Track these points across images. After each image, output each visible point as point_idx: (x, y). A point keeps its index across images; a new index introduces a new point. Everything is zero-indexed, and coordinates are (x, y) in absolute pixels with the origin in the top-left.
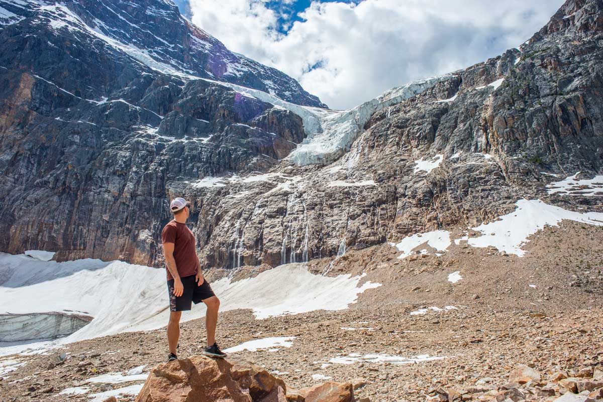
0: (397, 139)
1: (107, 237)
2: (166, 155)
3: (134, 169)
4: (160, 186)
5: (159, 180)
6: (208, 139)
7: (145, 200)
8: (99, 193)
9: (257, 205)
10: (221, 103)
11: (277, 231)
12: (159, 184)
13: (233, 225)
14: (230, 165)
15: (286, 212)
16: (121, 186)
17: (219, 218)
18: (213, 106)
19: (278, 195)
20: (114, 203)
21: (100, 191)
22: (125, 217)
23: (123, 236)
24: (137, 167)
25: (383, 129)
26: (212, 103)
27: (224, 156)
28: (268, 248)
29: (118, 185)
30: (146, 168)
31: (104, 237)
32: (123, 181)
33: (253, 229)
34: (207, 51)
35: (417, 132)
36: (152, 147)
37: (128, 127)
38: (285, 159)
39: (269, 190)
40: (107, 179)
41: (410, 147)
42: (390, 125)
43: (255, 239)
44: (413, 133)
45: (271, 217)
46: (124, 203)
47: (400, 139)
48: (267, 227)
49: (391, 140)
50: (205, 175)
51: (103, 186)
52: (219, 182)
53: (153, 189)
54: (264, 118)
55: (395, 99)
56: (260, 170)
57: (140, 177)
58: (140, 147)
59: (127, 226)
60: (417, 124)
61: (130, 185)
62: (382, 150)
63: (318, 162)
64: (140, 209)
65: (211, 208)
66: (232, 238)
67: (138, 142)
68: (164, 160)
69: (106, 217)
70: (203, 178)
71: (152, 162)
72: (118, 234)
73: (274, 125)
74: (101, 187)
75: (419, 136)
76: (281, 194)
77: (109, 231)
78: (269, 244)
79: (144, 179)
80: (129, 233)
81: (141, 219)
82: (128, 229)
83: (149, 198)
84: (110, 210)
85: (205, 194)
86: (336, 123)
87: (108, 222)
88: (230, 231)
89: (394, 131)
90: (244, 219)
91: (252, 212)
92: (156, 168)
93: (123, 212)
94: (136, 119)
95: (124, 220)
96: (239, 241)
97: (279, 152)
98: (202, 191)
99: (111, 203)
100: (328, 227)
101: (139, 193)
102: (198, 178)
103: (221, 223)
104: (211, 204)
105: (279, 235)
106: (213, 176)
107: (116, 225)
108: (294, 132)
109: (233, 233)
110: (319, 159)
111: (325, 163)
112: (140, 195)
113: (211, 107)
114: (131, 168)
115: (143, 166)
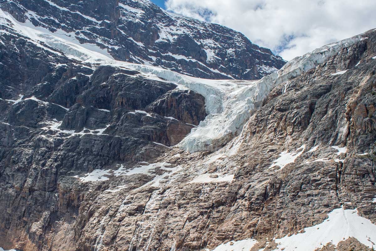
0: (275, 125)
1: (9, 229)
2: (62, 150)
3: (34, 166)
4: (53, 181)
5: (53, 176)
6: (104, 130)
7: (40, 194)
8: (6, 189)
9: (124, 202)
10: (121, 90)
11: (130, 230)
12: (52, 179)
13: (99, 221)
14: (119, 156)
15: (144, 210)
16: (23, 182)
17: (91, 214)
18: (114, 94)
19: (143, 192)
20: (16, 198)
21: (7, 187)
22: (23, 210)
23: (21, 228)
24: (36, 164)
26: (113, 91)
27: (114, 147)
28: (119, 246)
29: (20, 181)
30: (44, 165)
31: (7, 228)
32: (24, 177)
33: (112, 227)
34: (137, 20)
36: (51, 143)
37: (36, 124)
38: (176, 146)
39: (144, 184)
40: (13, 175)
41: (285, 134)
43: (112, 236)
45: (131, 214)
46: (24, 198)
47: (278, 125)
48: (124, 225)
50: (94, 169)
51: (10, 182)
52: (105, 176)
53: (47, 184)
54: (163, 102)
56: (147, 160)
57: (38, 173)
58: (41, 144)
59: (24, 219)
61: (29, 181)
63: (205, 149)
64: (36, 203)
65: (87, 204)
66: (95, 235)
67: (40, 140)
68: (59, 155)
69: (9, 211)
70: (91, 171)
71: (49, 158)
72: (16, 226)
73: (173, 108)
74: (7, 183)
76: (146, 191)
77: (11, 223)
78: (121, 242)
79: (41, 176)
80: (25, 225)
81: (35, 212)
82: (25, 222)
83: (43, 193)
84: (12, 204)
85: (88, 189)
86: (237, 101)
87: (10, 215)
88: (96, 228)
90: (110, 216)
91: (118, 209)
92: (52, 164)
93: (22, 206)
94: (43, 115)
95: (23, 213)
96: (101, 238)
97: (172, 138)
98: (85, 186)
99: (14, 198)
100: (168, 228)
101: (36, 188)
102: (88, 171)
103: (92, 219)
104: (89, 200)
105: (131, 233)
106: (101, 169)
107: (15, 218)
108: (194, 114)
109: (97, 229)
110: (206, 145)
111: (212, 150)
112: (36, 190)
113: (112, 95)
114: (32, 165)
115: (41, 162)
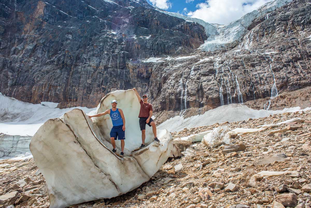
0: (283, 27)
1: (90, 94)
2: (124, 45)
3: (106, 53)
4: (122, 62)
5: (121, 59)
6: (149, 37)
7: (114, 71)
8: (85, 67)
10: (155, 17)
11: (213, 83)
12: (122, 61)
13: (177, 81)
14: (165, 51)
15: (215, 72)
16: (98, 62)
17: (165, 79)
18: (150, 19)
20: (94, 73)
21: (85, 66)
22: (101, 81)
23: (101, 93)
24: (107, 51)
25: (270, 23)
26: (149, 18)
27: (161, 45)
28: (209, 94)
29: (96, 62)
30: (113, 52)
31: (88, 93)
32: (99, 60)
33: (194, 83)
35: (301, 20)
36: (116, 40)
37: (100, 31)
38: (198, 49)
39: (196, 62)
40: (89, 59)
41: (296, 31)
42: (275, 20)
43: (196, 89)
44: (298, 21)
45: (205, 75)
46: (100, 73)
47: (286, 27)
48: (205, 81)
49: (278, 29)
50: (150, 57)
51: (87, 63)
52: (159, 60)
53: (118, 64)
54: (182, 26)
55: (270, 8)
56: (184, 54)
57: (110, 57)
58: (109, 40)
59: (103, 86)
60: (300, 15)
61: (104, 62)
62: (271, 36)
64: (111, 76)
65: (158, 73)
66: (178, 90)
67: (107, 38)
68: (124, 47)
69: (89, 81)
70: (149, 58)
71: (116, 48)
72: (97, 91)
73: (188, 31)
74: (85, 63)
75: (304, 22)
77: (91, 90)
78: (209, 92)
79: (112, 58)
80: (104, 91)
81: (111, 82)
82: (103, 88)
83: (116, 69)
84: (91, 77)
85: (153, 66)
87: (90, 84)
88: (176, 85)
89: (279, 23)
90: (185, 77)
91: (190, 74)
92: (119, 52)
93: (100, 78)
94: (104, 26)
95: (101, 82)
96: (184, 91)
97: (193, 45)
98: (151, 64)
99: (92, 73)
101: (109, 66)
102: (146, 58)
103: (169, 81)
104: (159, 71)
105: (215, 86)
106: (155, 57)
107: (95, 86)
108: (200, 35)
109: (178, 86)
111: (226, 50)
112: (110, 68)
113: (149, 20)
114: (103, 52)
115: (111, 51)
